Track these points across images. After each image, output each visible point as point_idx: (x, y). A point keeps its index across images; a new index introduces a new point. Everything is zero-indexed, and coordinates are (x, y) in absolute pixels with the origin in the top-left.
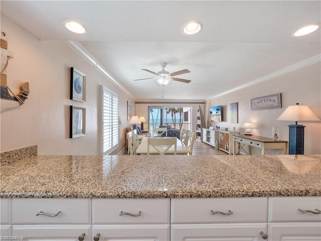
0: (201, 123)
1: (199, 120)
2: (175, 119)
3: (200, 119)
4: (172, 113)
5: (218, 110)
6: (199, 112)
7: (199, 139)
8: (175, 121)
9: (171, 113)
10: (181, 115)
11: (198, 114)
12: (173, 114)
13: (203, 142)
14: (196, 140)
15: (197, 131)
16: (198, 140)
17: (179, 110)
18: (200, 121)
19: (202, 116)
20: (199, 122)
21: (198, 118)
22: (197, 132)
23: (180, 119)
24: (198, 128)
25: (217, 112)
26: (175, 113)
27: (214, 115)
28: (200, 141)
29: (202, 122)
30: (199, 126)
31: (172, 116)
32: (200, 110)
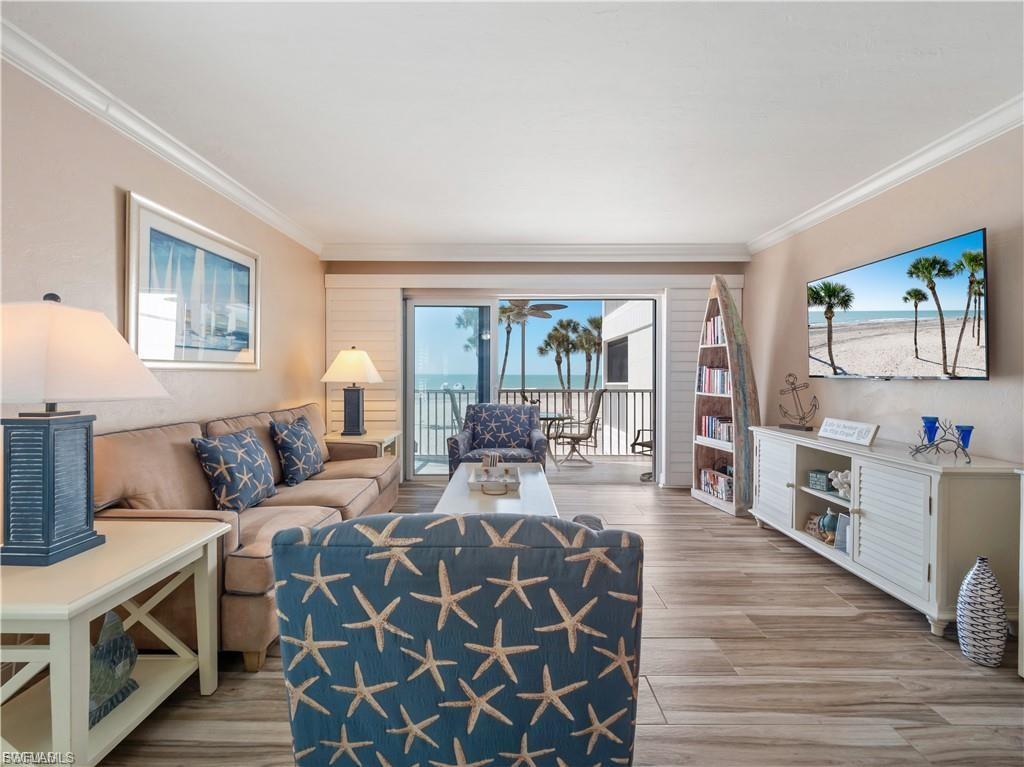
0: (736, 393)
1: (718, 373)
2: (569, 375)
3: (724, 367)
4: (558, 354)
5: (931, 268)
6: (720, 319)
7: (714, 492)
8: (569, 383)
9: (552, 354)
10: (589, 360)
11: (716, 335)
12: (563, 355)
13: (751, 517)
14: (695, 492)
15: (704, 441)
16: (712, 501)
17: (584, 341)
18: (729, 375)
19: (739, 346)
20: (720, 385)
21: (714, 359)
22: (698, 446)
23: (588, 375)
24: (705, 420)
25: (918, 296)
26: (568, 352)
27: (876, 325)
28: (731, 509)
29: (739, 385)
30: (715, 409)
31: (559, 362)
32: (726, 307)
